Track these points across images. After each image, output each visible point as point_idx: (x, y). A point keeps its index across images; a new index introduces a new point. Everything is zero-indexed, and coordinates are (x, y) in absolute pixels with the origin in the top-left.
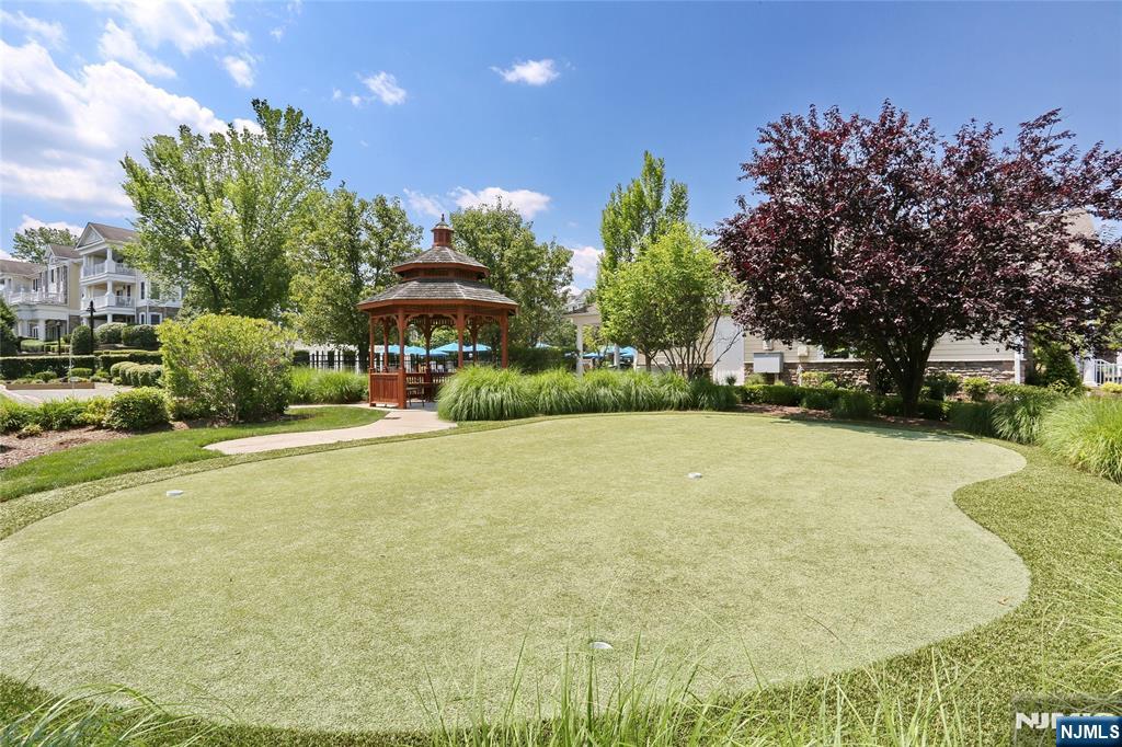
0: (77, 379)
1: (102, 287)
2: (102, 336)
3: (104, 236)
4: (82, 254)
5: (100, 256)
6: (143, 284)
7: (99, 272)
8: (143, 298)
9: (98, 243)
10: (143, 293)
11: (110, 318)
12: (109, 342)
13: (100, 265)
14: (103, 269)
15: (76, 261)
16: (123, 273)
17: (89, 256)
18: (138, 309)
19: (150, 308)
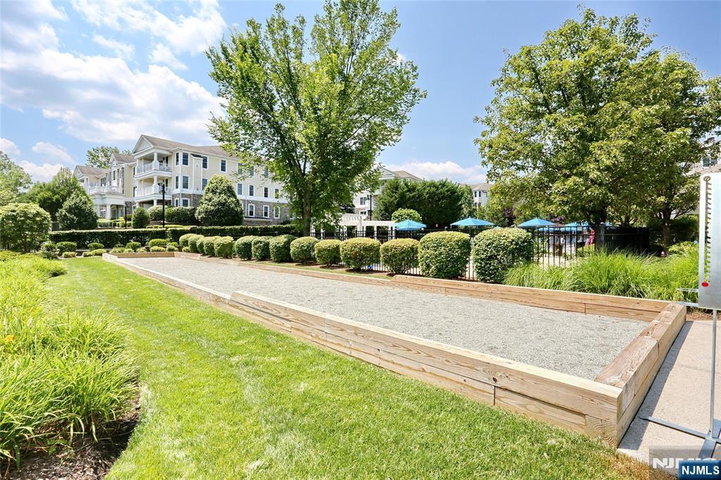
0: (156, 248)
1: (150, 181)
2: (151, 215)
3: (152, 143)
4: (135, 158)
5: (149, 159)
6: (177, 178)
7: (147, 170)
8: (177, 187)
9: (148, 149)
10: (177, 184)
11: (155, 202)
12: (155, 220)
13: (149, 165)
14: (151, 167)
15: (130, 164)
16: (163, 170)
17: (141, 159)
18: (174, 196)
19: (182, 194)
